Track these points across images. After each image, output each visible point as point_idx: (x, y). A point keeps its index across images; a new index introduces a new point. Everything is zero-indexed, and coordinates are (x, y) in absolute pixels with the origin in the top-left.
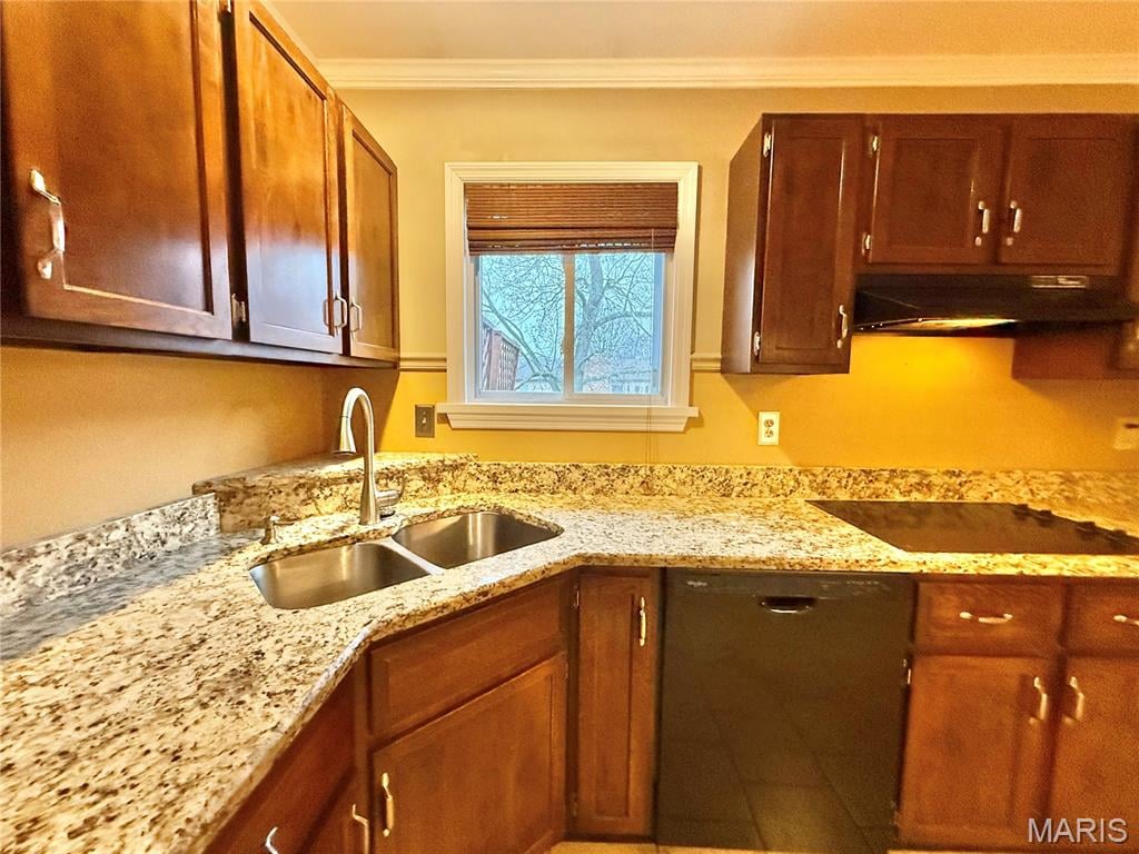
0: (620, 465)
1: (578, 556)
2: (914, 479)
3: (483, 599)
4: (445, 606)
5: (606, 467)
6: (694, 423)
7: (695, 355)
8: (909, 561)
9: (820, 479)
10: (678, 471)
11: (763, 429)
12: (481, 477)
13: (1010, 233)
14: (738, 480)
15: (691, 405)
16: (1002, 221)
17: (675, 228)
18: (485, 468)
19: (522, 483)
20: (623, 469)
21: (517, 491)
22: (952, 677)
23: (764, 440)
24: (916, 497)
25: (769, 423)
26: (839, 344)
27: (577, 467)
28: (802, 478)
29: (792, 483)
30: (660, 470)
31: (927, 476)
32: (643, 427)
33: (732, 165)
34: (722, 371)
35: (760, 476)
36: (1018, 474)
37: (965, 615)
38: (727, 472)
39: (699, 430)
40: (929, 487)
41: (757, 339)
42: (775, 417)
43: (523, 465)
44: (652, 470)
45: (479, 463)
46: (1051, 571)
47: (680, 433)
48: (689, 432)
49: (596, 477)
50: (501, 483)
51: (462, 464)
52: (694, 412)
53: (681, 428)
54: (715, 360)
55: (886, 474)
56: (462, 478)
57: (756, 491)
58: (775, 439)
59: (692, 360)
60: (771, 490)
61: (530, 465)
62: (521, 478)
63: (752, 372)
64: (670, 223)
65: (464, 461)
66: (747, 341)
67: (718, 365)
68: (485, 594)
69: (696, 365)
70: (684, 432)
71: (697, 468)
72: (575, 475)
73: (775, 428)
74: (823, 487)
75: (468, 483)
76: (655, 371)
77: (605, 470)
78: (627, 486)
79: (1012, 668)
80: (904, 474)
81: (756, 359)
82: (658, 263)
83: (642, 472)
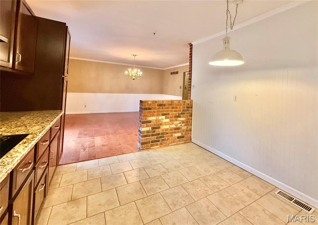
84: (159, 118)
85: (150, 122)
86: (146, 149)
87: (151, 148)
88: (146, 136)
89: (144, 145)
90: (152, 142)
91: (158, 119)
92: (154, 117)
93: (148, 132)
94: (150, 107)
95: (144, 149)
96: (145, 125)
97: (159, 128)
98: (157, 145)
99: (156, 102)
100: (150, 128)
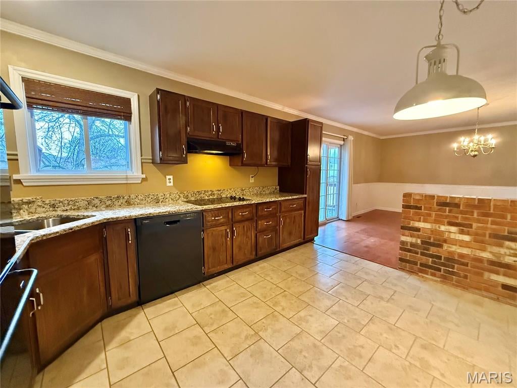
0: (116, 196)
1: (105, 219)
2: (210, 193)
3: (71, 231)
4: (57, 232)
5: (111, 197)
6: (143, 180)
7: (143, 157)
8: (200, 208)
9: (186, 195)
10: (139, 196)
11: (168, 181)
12: (46, 206)
13: (220, 132)
14: (161, 197)
15: (142, 174)
16: (218, 128)
17: (131, 113)
18: (47, 202)
19: (70, 207)
20: (118, 197)
21: (67, 210)
22: (212, 233)
23: (168, 184)
24: (211, 197)
25: (170, 179)
26: (184, 156)
27: (97, 198)
28: (181, 195)
29: (178, 197)
30: (133, 196)
31: (213, 191)
32: (125, 182)
33: (149, 96)
34: (152, 163)
35: (168, 195)
36: (232, 190)
37: (213, 218)
38: (157, 195)
39: (146, 182)
40: (214, 194)
41: (161, 153)
42: (171, 177)
43: (69, 199)
44: (129, 197)
45: (44, 200)
46: (227, 206)
47: (139, 183)
48: (143, 183)
49: (106, 201)
50: (57, 208)
51: (33, 201)
52: (144, 176)
53: (140, 182)
54: (150, 159)
55: (203, 192)
56: (34, 207)
57: (167, 200)
58: (172, 184)
59: (141, 159)
60: (172, 199)
61: (73, 199)
62: (69, 204)
63: (160, 163)
64: (128, 112)
65: (34, 200)
66: (158, 154)
67: (151, 161)
68: (71, 229)
69: (143, 161)
70: (141, 183)
71: (147, 195)
72: (97, 201)
73: (172, 181)
74: (187, 197)
75: (37, 209)
76: (128, 162)
77: (110, 198)
78: (120, 203)
79: (223, 228)
80: (208, 191)
81: (161, 159)
82: (125, 125)
83: (126, 198)
84: (439, 227)
85: (418, 230)
86: (409, 271)
87: (420, 274)
88: (409, 251)
89: (404, 263)
90: (421, 265)
91: (438, 229)
92: (426, 224)
93: (412, 245)
94: (419, 205)
95: (404, 270)
96: (407, 232)
97: (440, 246)
98: (433, 275)
99: (432, 197)
100: (416, 241)
